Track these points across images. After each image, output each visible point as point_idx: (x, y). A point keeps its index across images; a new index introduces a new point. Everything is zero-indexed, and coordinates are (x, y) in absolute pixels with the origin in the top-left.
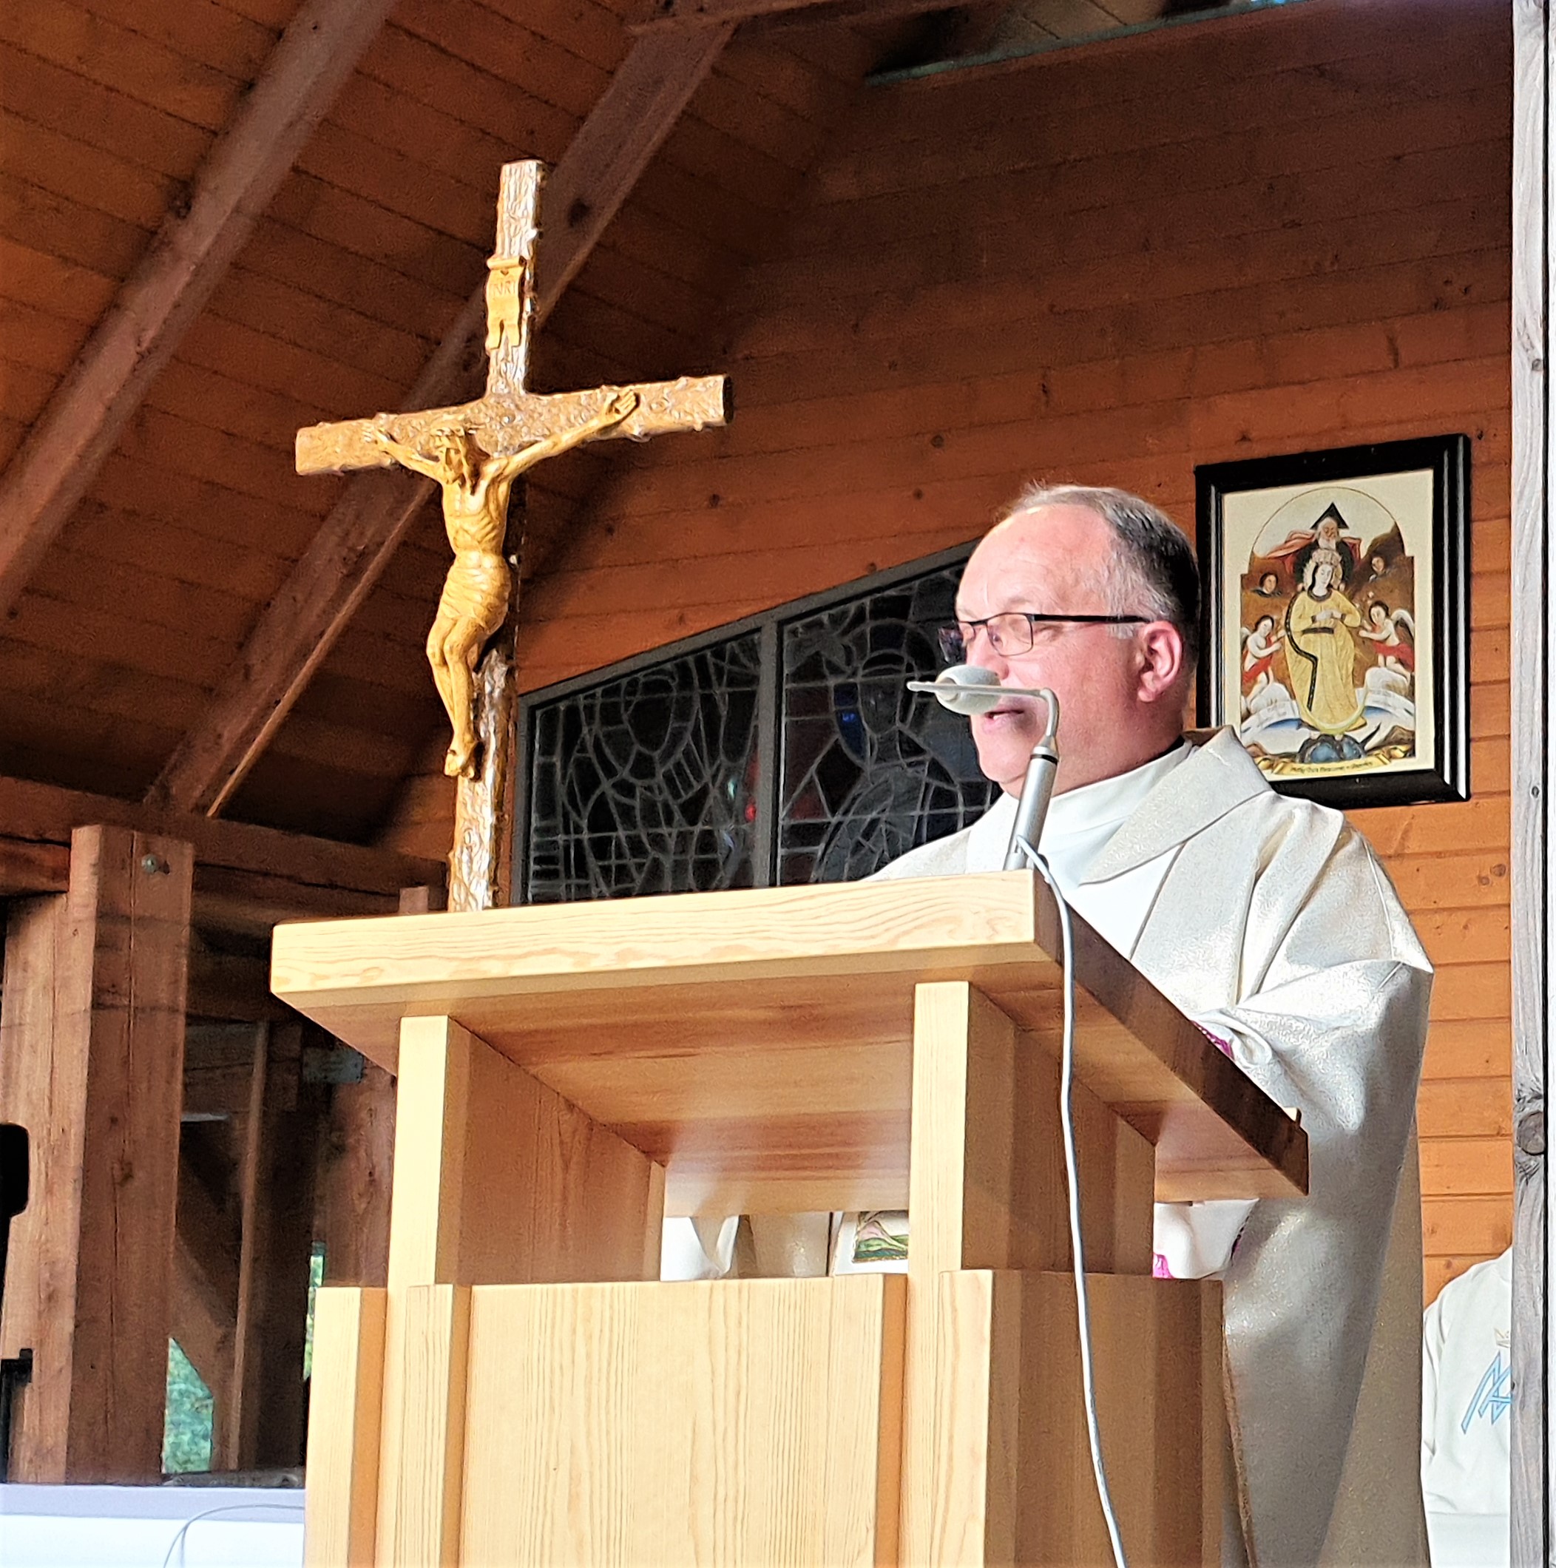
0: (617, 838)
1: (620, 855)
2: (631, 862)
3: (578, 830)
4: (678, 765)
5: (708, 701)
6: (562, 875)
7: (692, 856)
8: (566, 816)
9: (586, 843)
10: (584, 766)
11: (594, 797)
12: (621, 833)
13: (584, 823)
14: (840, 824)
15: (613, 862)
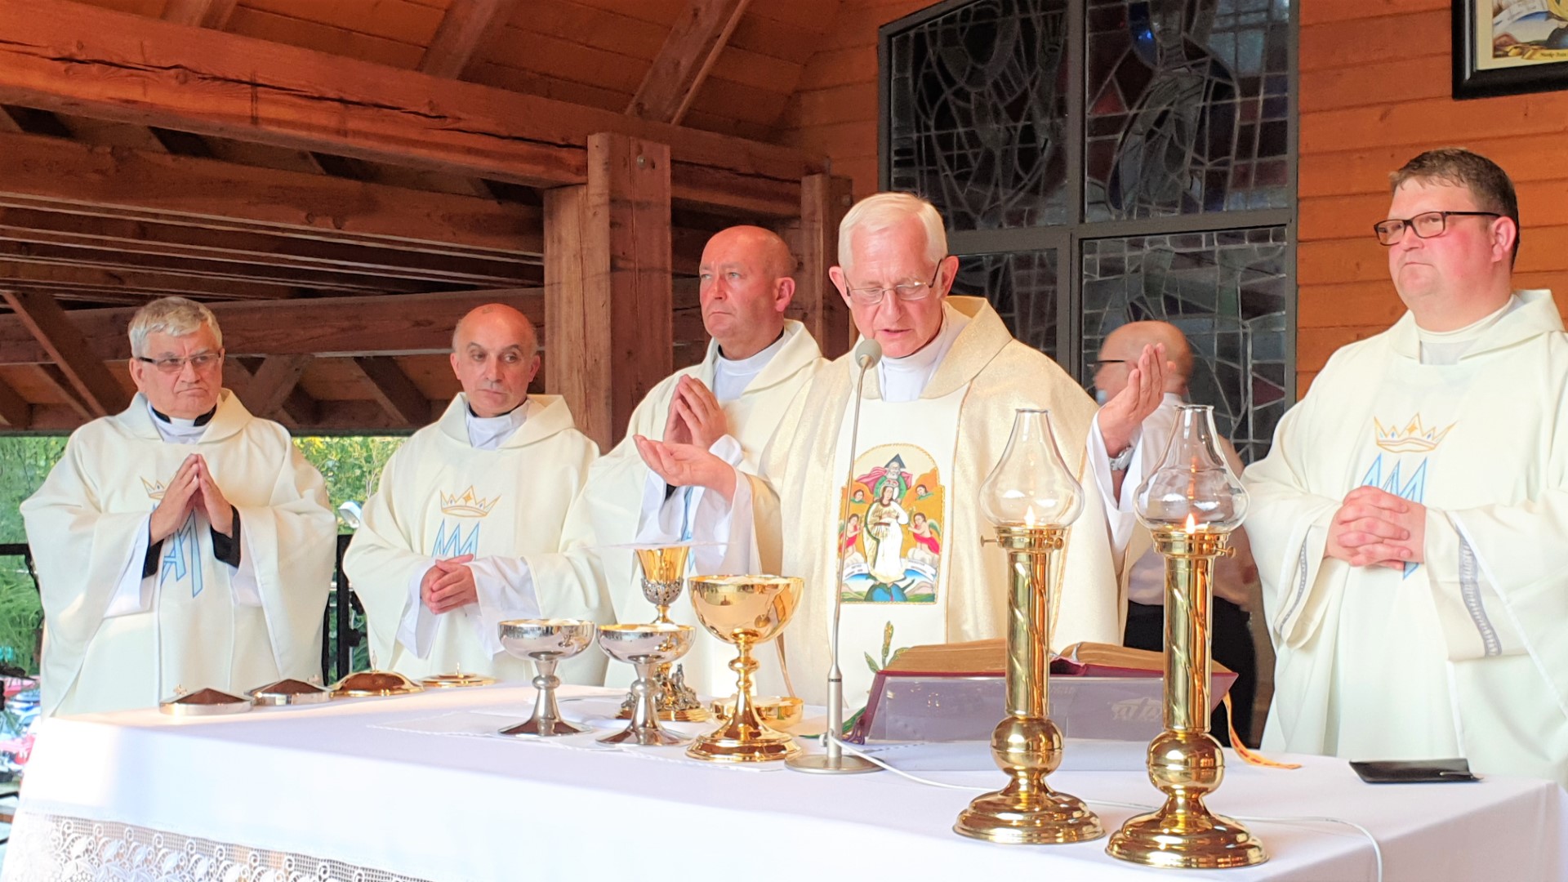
0: (958, 134)
1: (961, 147)
2: (970, 152)
3: (927, 128)
4: (1003, 75)
5: (1026, 24)
6: (917, 164)
7: (1017, 145)
8: (918, 118)
9: (934, 140)
10: (931, 81)
11: (938, 103)
12: (961, 130)
13: (932, 123)
14: (1136, 115)
15: (955, 152)
